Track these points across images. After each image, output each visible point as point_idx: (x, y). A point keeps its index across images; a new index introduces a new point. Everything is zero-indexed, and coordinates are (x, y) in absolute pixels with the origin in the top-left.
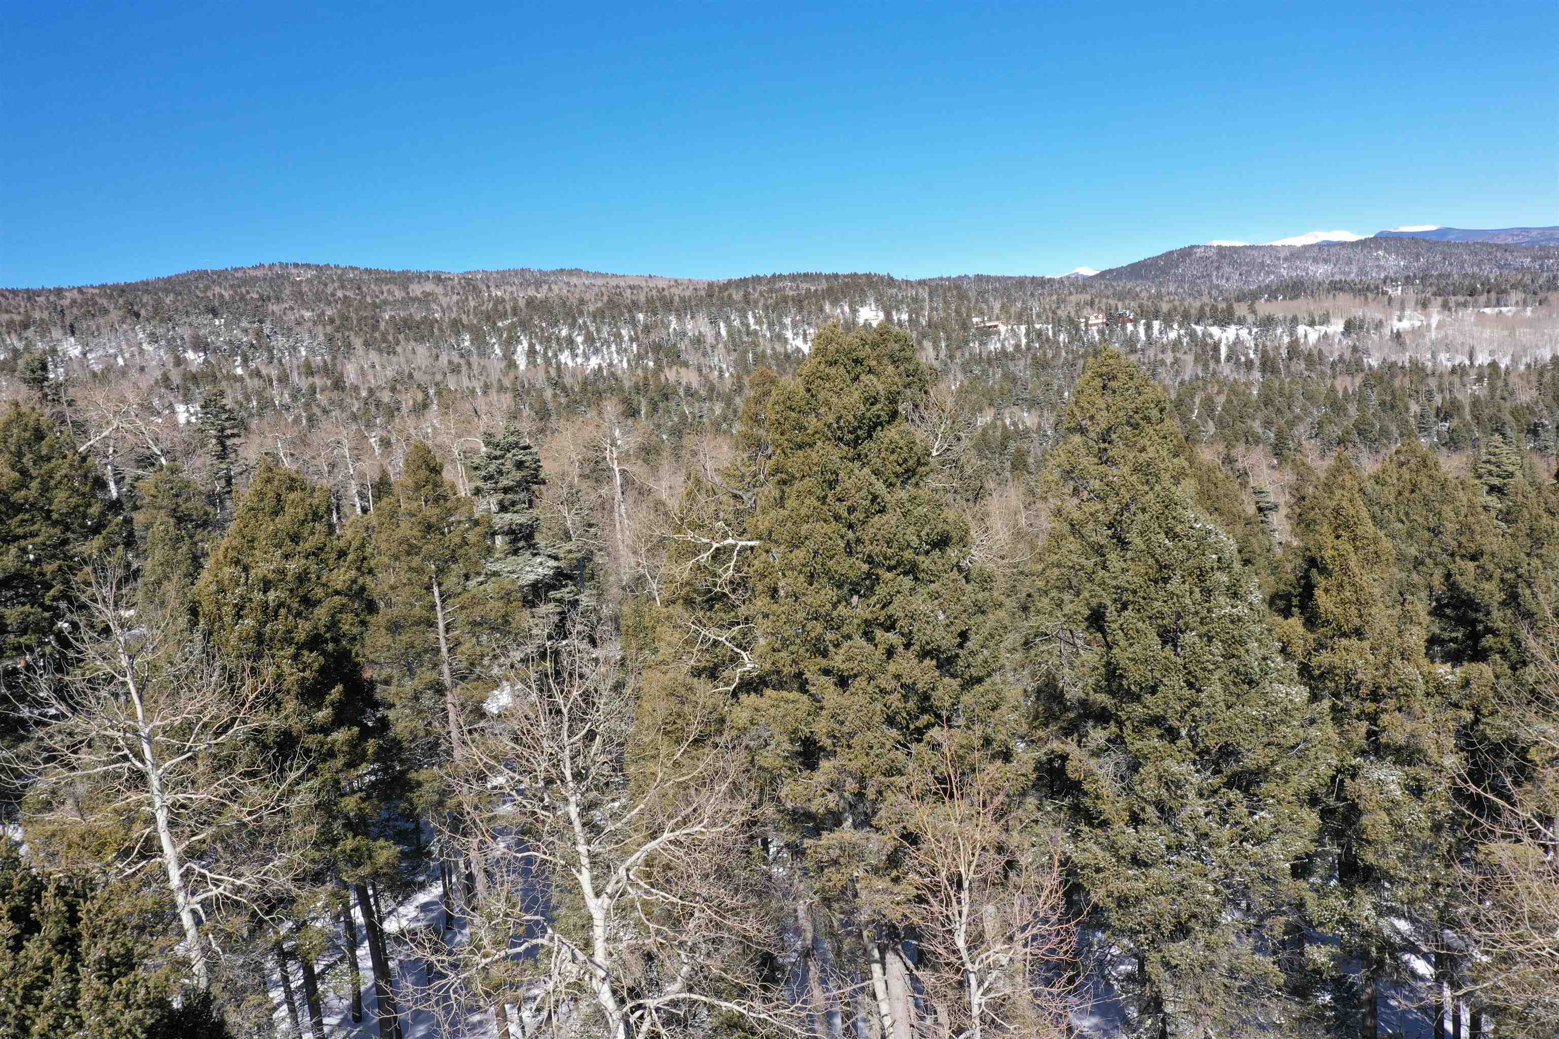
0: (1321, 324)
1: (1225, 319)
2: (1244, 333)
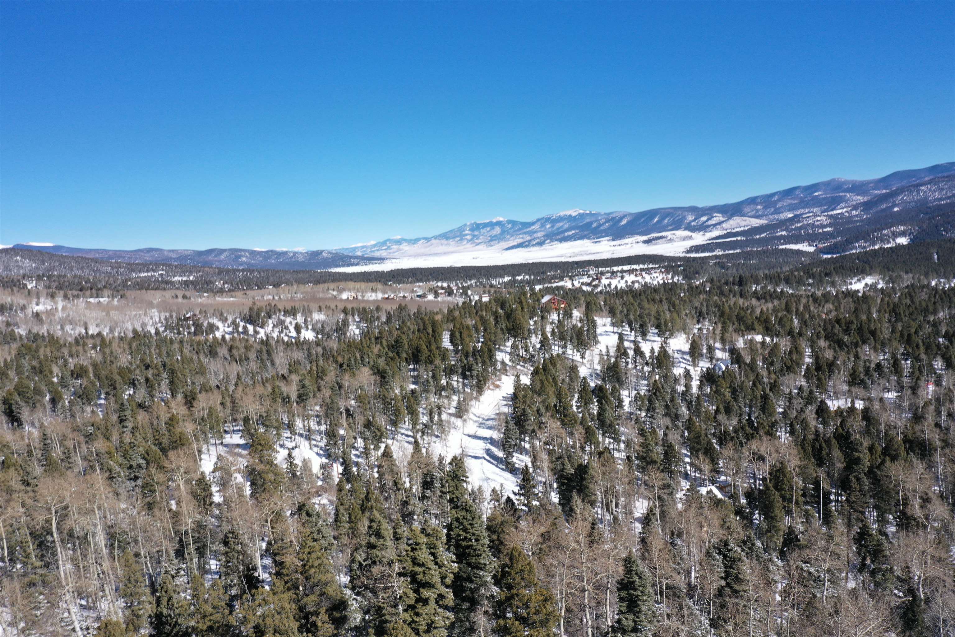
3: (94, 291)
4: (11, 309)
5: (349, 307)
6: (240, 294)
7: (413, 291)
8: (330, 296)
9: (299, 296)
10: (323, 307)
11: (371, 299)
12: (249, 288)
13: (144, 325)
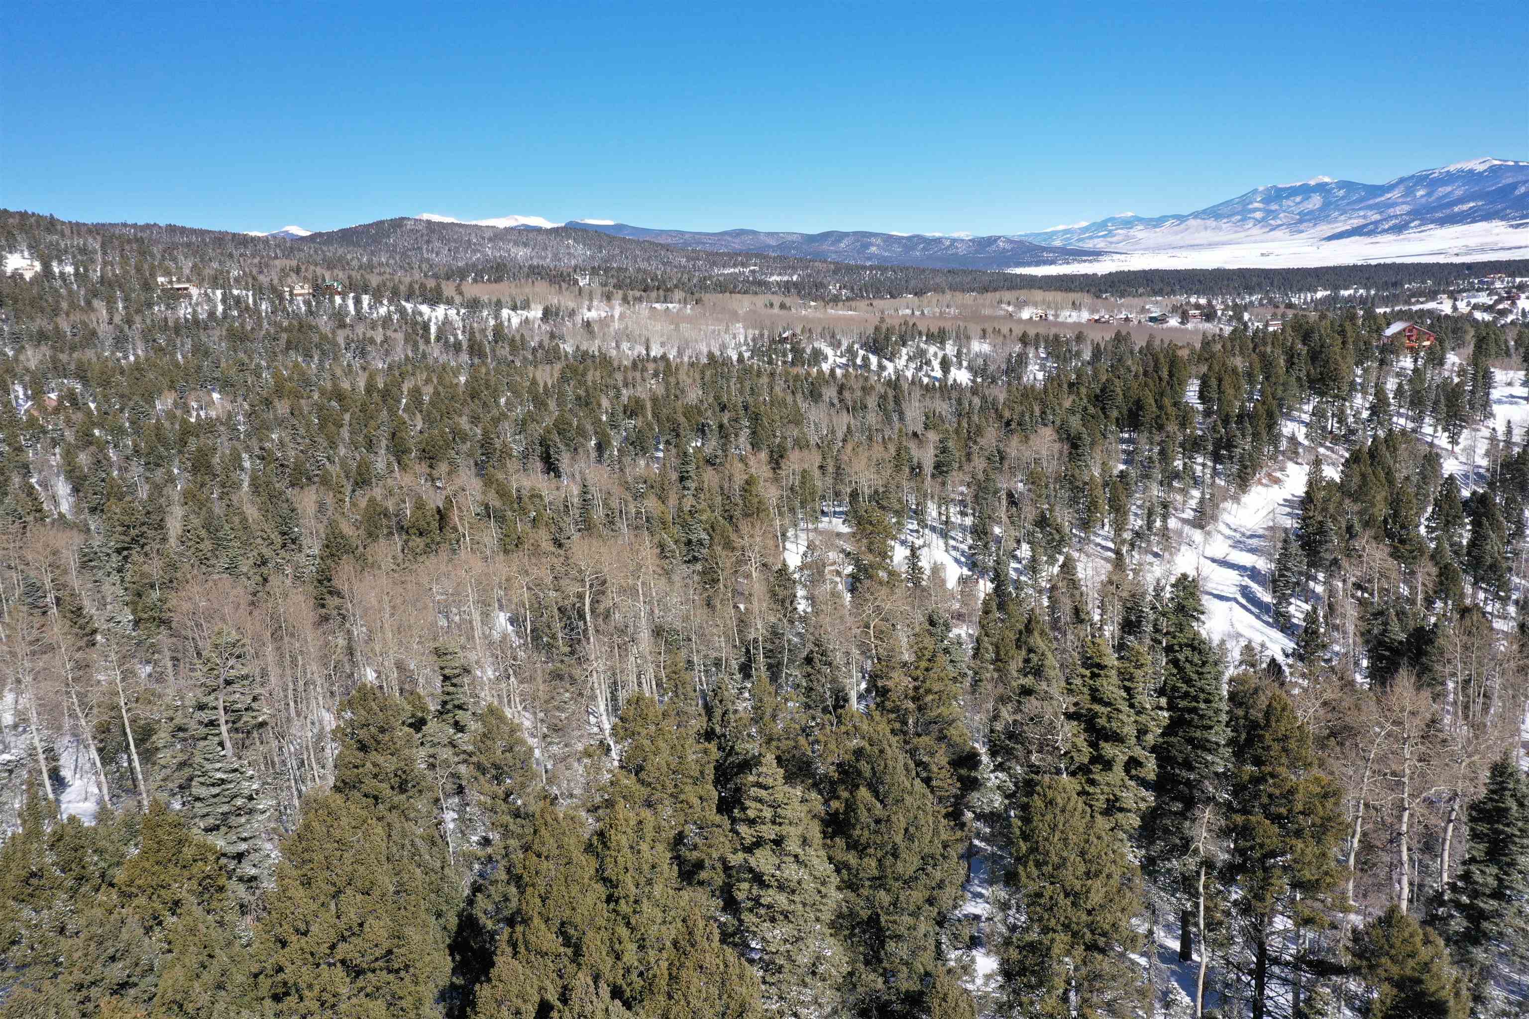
0: (523, 309)
1: (434, 299)
2: (452, 313)
3: (661, 292)
4: (557, 314)
5: (1032, 332)
6: (862, 304)
7: (1143, 310)
8: (1002, 313)
9: (953, 311)
10: (989, 330)
11: (1069, 320)
12: (878, 294)
13: (723, 347)
